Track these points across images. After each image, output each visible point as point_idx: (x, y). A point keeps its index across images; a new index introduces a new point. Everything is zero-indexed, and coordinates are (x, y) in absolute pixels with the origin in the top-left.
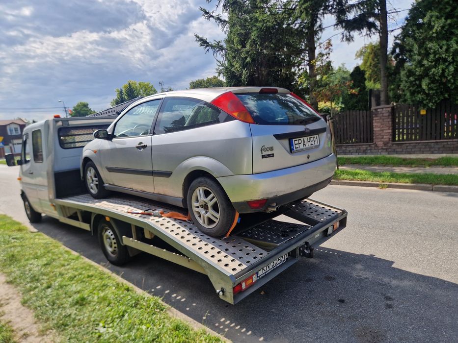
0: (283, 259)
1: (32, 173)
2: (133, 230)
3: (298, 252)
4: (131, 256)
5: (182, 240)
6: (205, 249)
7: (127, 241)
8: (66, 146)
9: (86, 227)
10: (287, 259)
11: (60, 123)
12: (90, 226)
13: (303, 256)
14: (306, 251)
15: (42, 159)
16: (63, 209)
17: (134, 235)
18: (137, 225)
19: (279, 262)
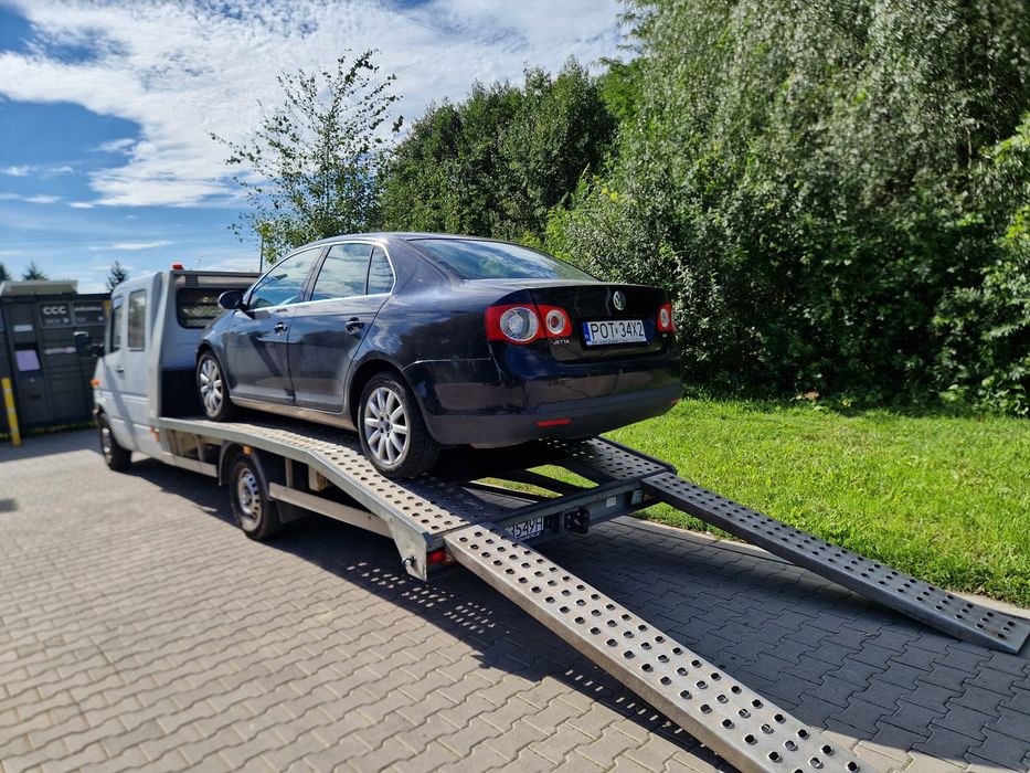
0: (534, 530)
1: (121, 371)
2: (288, 469)
3: (562, 522)
4: (283, 521)
5: (362, 482)
6: (397, 497)
7: (277, 492)
8: (190, 322)
9: (210, 470)
10: (542, 532)
11: (182, 280)
12: (218, 468)
13: (571, 529)
14: (576, 521)
15: (143, 346)
16: (172, 439)
17: (289, 479)
18: (296, 459)
19: (525, 533)
